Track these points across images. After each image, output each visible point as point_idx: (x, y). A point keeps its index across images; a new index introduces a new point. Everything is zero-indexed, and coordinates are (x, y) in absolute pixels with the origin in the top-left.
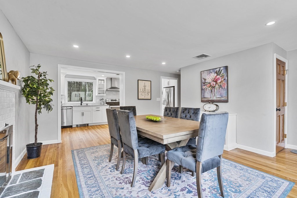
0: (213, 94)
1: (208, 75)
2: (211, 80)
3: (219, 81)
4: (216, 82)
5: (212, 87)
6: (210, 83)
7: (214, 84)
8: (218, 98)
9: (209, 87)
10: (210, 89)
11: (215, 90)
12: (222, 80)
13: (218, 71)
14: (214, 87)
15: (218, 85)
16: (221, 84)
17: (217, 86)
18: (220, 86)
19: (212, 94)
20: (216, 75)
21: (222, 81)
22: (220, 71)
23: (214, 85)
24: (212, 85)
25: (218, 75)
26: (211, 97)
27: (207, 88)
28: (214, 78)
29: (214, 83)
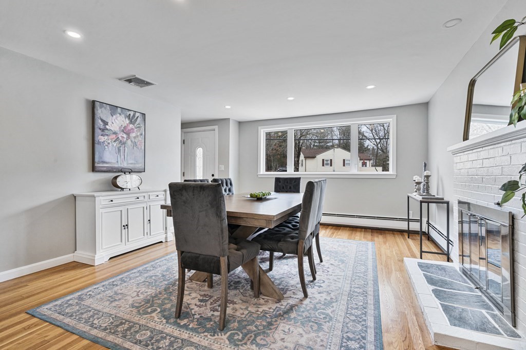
0: (122, 157)
1: (112, 116)
2: (118, 128)
3: (133, 135)
4: (128, 134)
5: (120, 143)
6: (115, 133)
7: (123, 137)
8: (131, 164)
9: (114, 142)
10: (115, 145)
11: (126, 148)
12: (138, 134)
13: (131, 116)
14: (124, 143)
15: (132, 141)
16: (136, 141)
17: (129, 142)
18: (135, 144)
19: (120, 156)
20: (127, 121)
21: (137, 136)
22: (136, 118)
23: (125, 140)
24: (120, 138)
25: (131, 122)
26: (118, 162)
27: (109, 141)
28: (125, 126)
29: (125, 136)
